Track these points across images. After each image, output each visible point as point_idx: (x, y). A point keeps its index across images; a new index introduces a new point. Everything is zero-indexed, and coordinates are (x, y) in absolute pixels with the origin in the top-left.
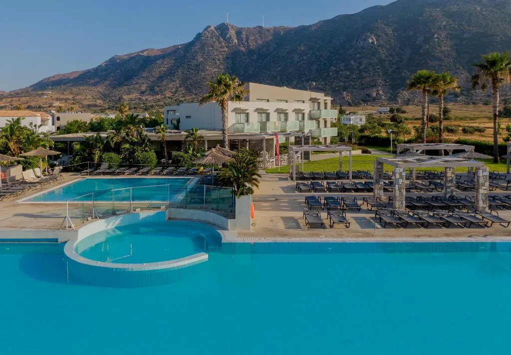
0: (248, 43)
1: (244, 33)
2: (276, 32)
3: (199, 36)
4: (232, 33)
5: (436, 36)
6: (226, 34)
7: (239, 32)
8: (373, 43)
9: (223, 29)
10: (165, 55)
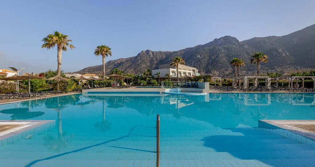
0: (156, 56)
1: (155, 53)
2: (166, 53)
3: (139, 54)
4: (151, 53)
5: (220, 55)
6: (149, 53)
7: (153, 53)
8: (199, 57)
9: (148, 51)
10: (128, 60)
